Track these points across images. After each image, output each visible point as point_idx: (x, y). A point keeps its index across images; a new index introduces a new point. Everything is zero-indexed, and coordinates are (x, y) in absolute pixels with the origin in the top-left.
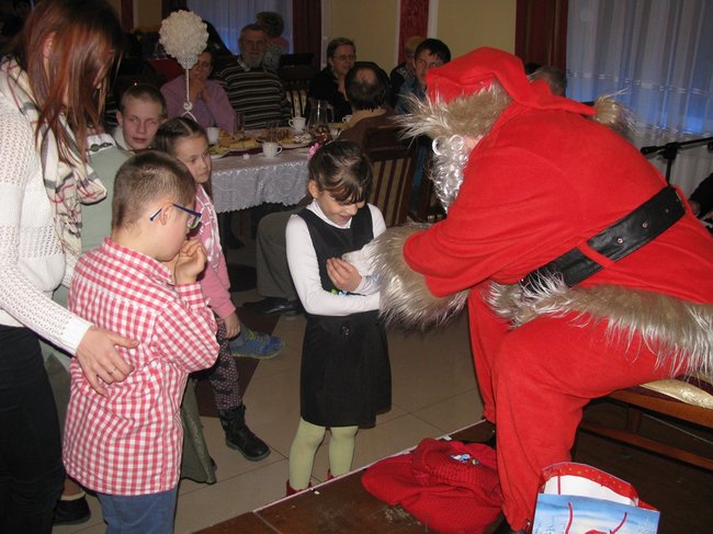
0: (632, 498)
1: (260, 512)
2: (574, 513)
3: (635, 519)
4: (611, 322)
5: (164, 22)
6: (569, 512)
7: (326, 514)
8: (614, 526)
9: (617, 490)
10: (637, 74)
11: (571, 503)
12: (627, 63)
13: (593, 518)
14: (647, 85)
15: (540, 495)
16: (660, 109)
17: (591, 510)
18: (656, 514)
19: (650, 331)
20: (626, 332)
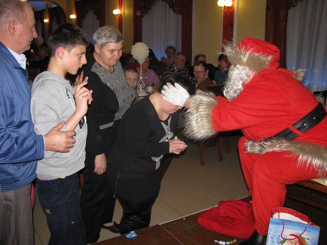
0: (308, 222)
1: (162, 225)
2: (285, 226)
3: (310, 230)
4: (300, 157)
5: (133, 46)
6: (282, 226)
7: (187, 227)
8: (301, 232)
9: (302, 219)
10: (313, 67)
11: (284, 223)
12: (309, 63)
13: (292, 229)
14: (317, 71)
15: (271, 218)
16: (322, 81)
17: (292, 226)
18: (318, 228)
19: (316, 162)
20: (306, 161)
